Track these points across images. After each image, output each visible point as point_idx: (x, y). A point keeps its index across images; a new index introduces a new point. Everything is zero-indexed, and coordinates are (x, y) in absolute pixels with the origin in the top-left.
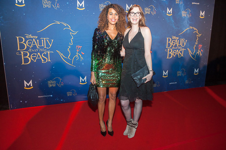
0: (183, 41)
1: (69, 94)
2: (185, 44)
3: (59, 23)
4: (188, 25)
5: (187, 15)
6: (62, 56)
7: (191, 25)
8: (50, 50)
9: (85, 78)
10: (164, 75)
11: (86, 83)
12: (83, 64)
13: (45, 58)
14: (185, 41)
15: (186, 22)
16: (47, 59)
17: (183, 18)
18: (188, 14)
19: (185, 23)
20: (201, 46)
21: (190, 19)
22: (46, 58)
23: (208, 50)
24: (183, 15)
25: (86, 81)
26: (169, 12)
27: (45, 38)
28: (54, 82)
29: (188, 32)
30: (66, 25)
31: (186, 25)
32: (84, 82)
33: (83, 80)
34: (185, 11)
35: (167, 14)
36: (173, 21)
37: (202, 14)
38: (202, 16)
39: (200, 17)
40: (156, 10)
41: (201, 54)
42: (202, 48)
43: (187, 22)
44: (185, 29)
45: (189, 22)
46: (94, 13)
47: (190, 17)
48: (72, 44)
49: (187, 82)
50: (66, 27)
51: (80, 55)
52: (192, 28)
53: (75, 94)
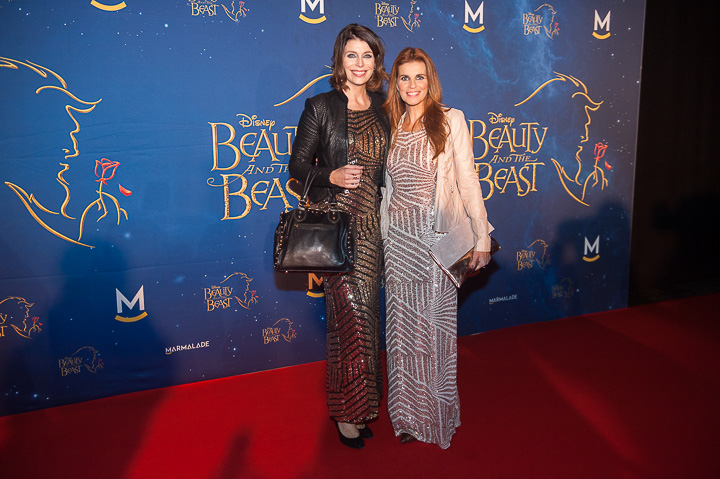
0: (532, 131)
2: (540, 144)
3: (11, 66)
4: (549, 70)
5: (542, 30)
7: (559, 68)
12: (128, 235)
14: (540, 131)
15: (540, 57)
17: (530, 39)
18: (548, 26)
19: (538, 60)
20: (602, 147)
21: (557, 44)
24: (528, 30)
26: (474, 17)
29: (550, 95)
30: (46, 76)
31: (542, 69)
34: (536, 14)
36: (491, 56)
39: (594, 34)
40: (419, 12)
41: (603, 179)
42: (610, 156)
43: (546, 55)
44: (537, 84)
45: (552, 56)
46: (166, 26)
47: (554, 36)
48: (77, 154)
49: (557, 292)
50: (44, 81)
51: (115, 200)
52: (563, 79)
53: (96, 363)
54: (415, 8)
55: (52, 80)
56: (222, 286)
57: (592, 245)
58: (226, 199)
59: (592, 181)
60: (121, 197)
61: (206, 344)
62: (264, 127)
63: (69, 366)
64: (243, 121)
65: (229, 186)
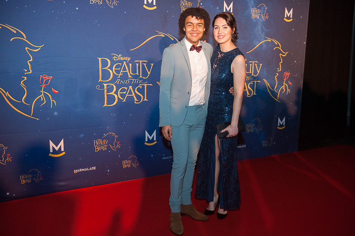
0: (255, 65)
2: (258, 72)
4: (263, 36)
5: (260, 16)
7: (268, 35)
12: (56, 113)
14: (259, 66)
15: (259, 29)
17: (254, 21)
18: (263, 14)
19: (258, 31)
20: (287, 74)
21: (267, 24)
24: (254, 16)
25: (63, 150)
26: (228, 9)
29: (264, 48)
30: (15, 32)
31: (260, 35)
34: (258, 8)
39: (285, 19)
41: (288, 89)
42: (291, 78)
43: (262, 29)
44: (257, 42)
45: (265, 29)
46: (77, 8)
47: (266, 19)
48: (31, 72)
49: (265, 144)
50: (14, 35)
51: (50, 96)
52: (270, 41)
53: (39, 177)
54: (200, 4)
55: (18, 34)
56: (103, 139)
57: (281, 121)
58: (106, 96)
59: (282, 90)
60: (53, 94)
61: (94, 168)
62: (125, 61)
63: (25, 179)
64: (115, 57)
65: (107, 89)
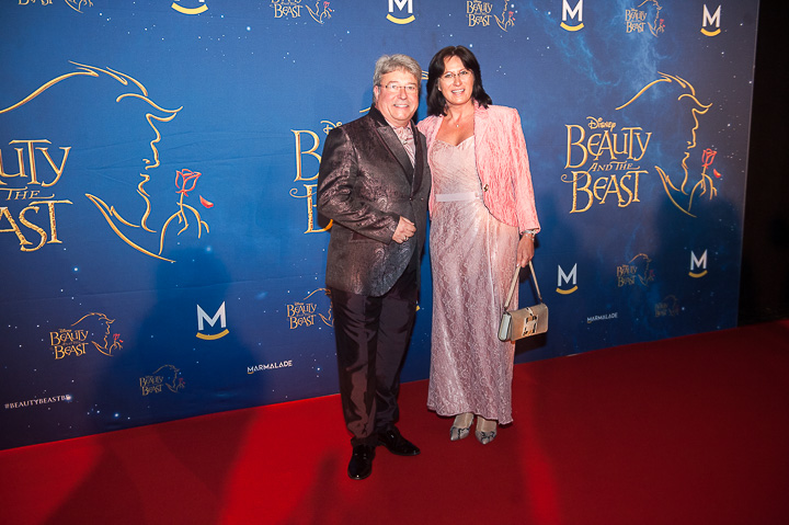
0: (635, 136)
1: (150, 385)
2: (644, 150)
3: (93, 73)
4: (653, 70)
5: (646, 27)
6: (113, 218)
7: (664, 68)
8: (58, 192)
9: (222, 311)
10: (560, 284)
11: (227, 332)
12: (209, 249)
13: (34, 227)
14: (644, 136)
15: (644, 57)
16: (43, 234)
17: (632, 37)
18: (652, 22)
19: (642, 60)
20: (710, 154)
21: (662, 43)
22: (39, 230)
23: (745, 172)
24: (631, 27)
25: (223, 325)
26: (572, 15)
27: (29, 142)
28: (78, 333)
29: (655, 97)
30: (126, 83)
31: (646, 69)
32: (217, 328)
33: (212, 322)
34: (640, 9)
35: (563, 25)
36: (590, 55)
37: (711, 17)
38: (711, 28)
39: (703, 31)
40: (513, 10)
41: (712, 188)
42: (719, 163)
43: (650, 54)
44: (640, 85)
45: (657, 55)
46: (249, 29)
47: (660, 33)
48: (157, 165)
49: (661, 309)
50: (125, 89)
51: (196, 213)
52: (669, 80)
53: (177, 383)
54: (509, 8)
55: (132, 87)
56: (305, 303)
57: (699, 260)
59: (699, 190)
61: (289, 363)
63: (148, 386)
